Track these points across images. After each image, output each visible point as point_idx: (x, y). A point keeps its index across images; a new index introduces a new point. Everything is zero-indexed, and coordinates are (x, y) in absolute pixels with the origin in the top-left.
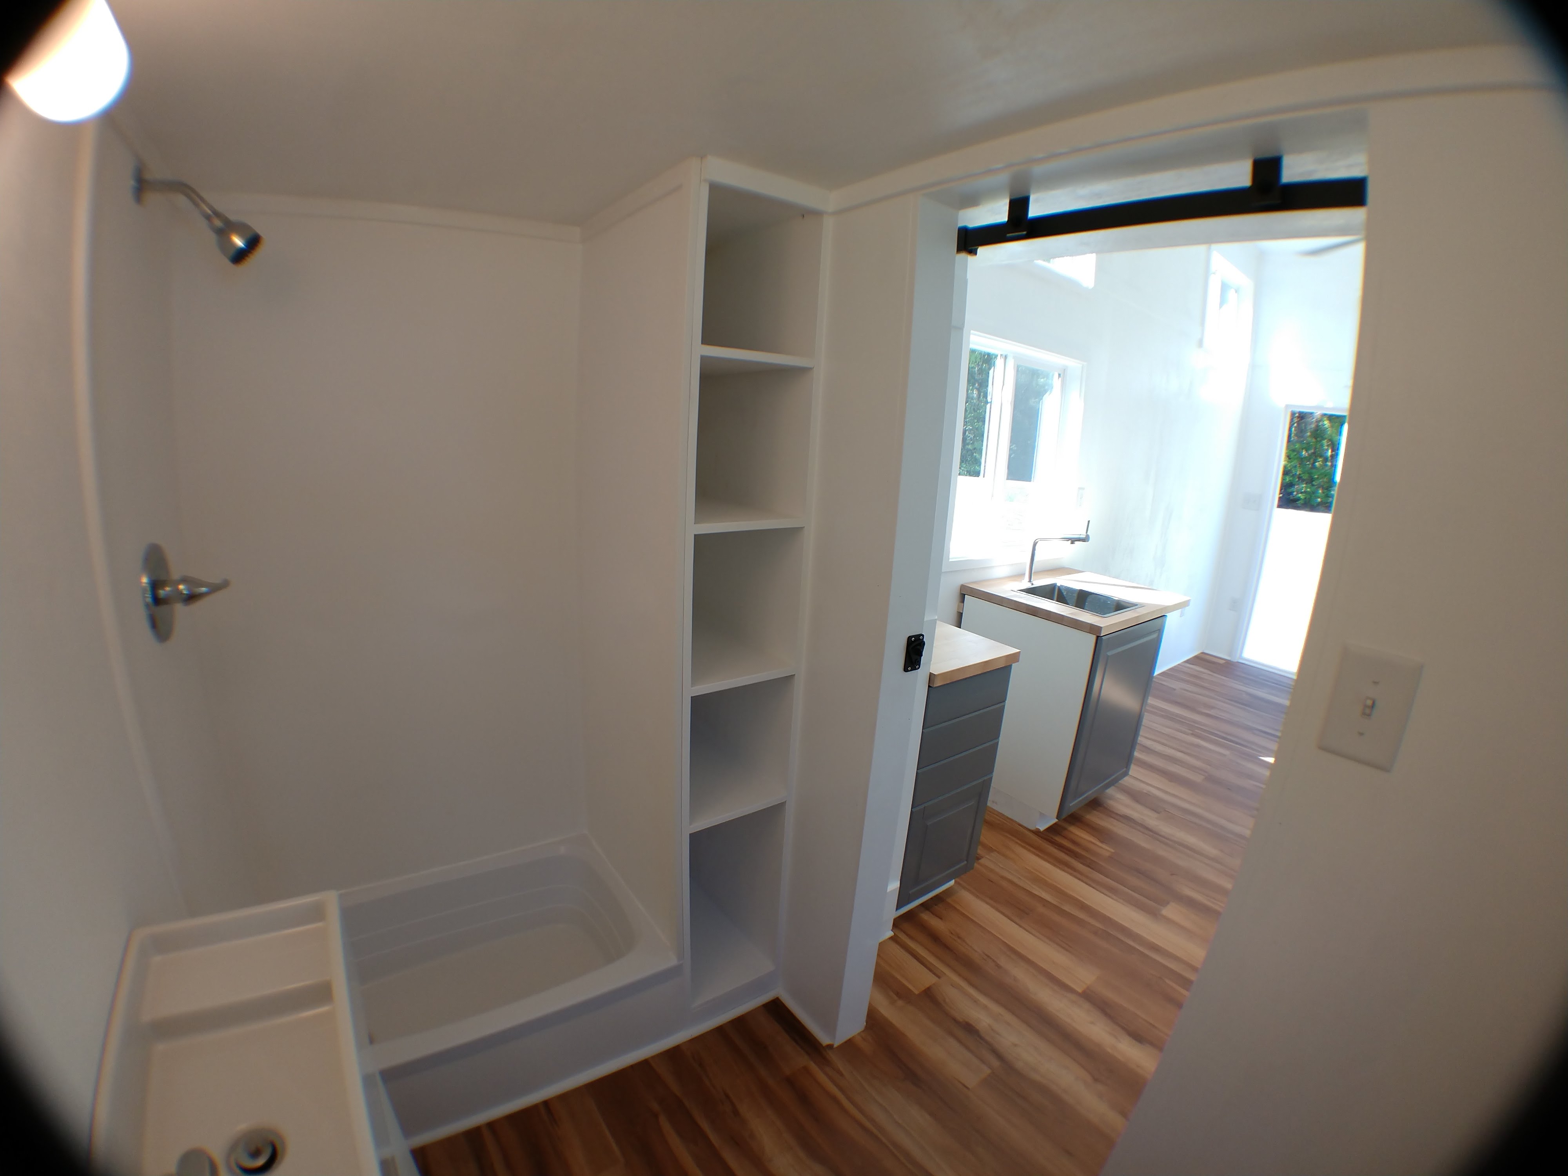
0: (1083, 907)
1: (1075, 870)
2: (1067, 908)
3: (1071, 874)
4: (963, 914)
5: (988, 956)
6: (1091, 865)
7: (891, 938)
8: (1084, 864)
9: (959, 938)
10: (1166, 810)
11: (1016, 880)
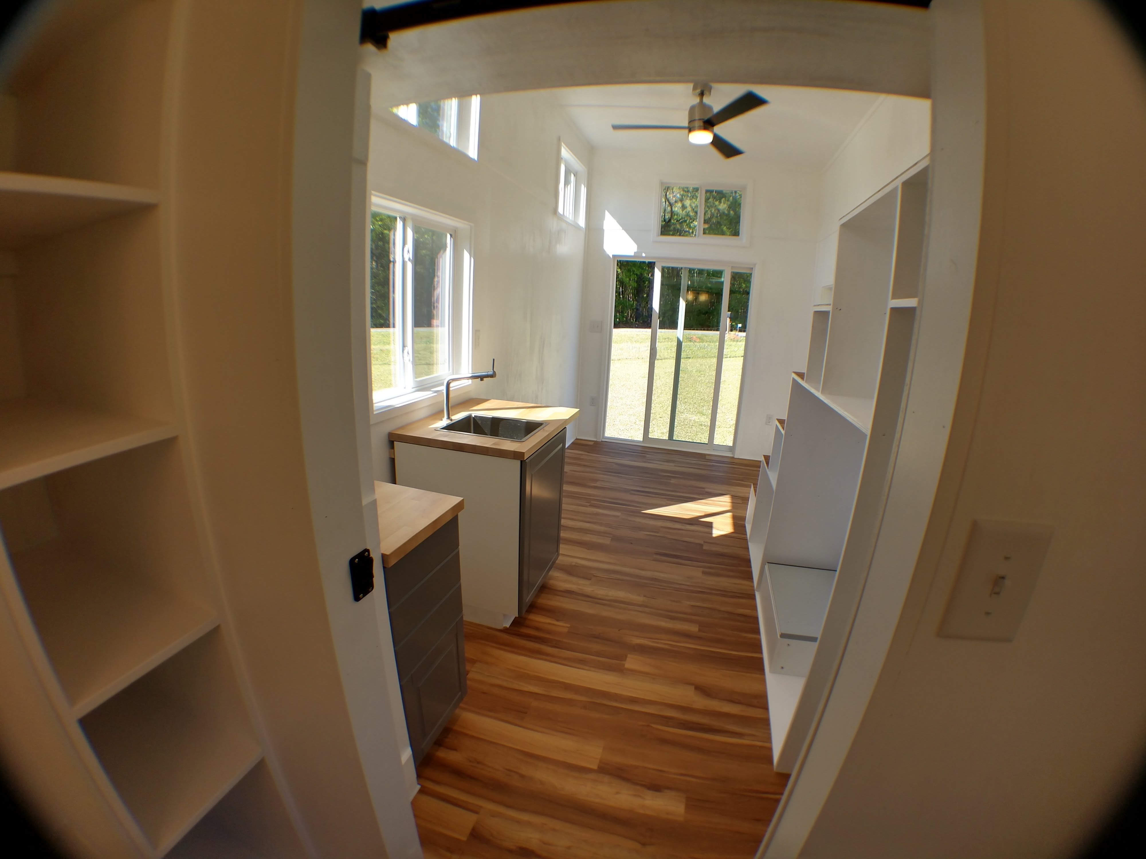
0: (567, 687)
1: (547, 655)
2: (554, 693)
3: (546, 660)
4: (473, 737)
5: (509, 770)
6: (557, 645)
7: (421, 791)
8: (552, 646)
9: (478, 763)
10: (595, 575)
11: (505, 684)
